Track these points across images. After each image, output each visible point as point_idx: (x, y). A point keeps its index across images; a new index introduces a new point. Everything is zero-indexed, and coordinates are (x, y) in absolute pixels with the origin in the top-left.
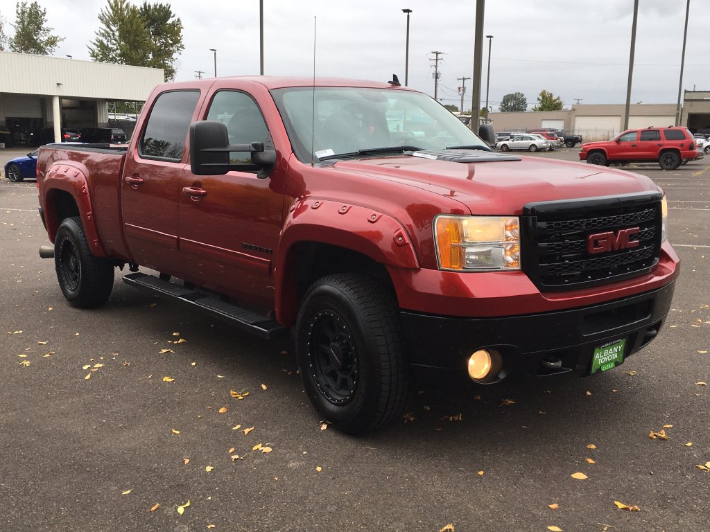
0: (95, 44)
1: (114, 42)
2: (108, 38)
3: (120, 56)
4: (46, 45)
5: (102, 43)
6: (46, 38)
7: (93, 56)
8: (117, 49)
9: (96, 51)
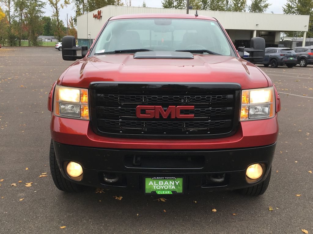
0: (286, 5)
1: (295, 4)
2: (292, 2)
3: (297, 10)
4: (263, 8)
5: (289, 5)
6: (264, 5)
7: (284, 11)
8: (296, 7)
9: (286, 9)
